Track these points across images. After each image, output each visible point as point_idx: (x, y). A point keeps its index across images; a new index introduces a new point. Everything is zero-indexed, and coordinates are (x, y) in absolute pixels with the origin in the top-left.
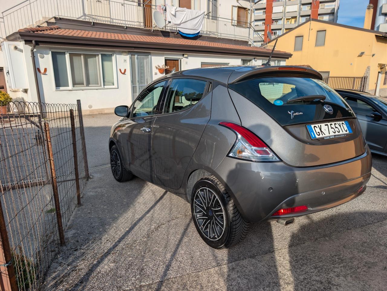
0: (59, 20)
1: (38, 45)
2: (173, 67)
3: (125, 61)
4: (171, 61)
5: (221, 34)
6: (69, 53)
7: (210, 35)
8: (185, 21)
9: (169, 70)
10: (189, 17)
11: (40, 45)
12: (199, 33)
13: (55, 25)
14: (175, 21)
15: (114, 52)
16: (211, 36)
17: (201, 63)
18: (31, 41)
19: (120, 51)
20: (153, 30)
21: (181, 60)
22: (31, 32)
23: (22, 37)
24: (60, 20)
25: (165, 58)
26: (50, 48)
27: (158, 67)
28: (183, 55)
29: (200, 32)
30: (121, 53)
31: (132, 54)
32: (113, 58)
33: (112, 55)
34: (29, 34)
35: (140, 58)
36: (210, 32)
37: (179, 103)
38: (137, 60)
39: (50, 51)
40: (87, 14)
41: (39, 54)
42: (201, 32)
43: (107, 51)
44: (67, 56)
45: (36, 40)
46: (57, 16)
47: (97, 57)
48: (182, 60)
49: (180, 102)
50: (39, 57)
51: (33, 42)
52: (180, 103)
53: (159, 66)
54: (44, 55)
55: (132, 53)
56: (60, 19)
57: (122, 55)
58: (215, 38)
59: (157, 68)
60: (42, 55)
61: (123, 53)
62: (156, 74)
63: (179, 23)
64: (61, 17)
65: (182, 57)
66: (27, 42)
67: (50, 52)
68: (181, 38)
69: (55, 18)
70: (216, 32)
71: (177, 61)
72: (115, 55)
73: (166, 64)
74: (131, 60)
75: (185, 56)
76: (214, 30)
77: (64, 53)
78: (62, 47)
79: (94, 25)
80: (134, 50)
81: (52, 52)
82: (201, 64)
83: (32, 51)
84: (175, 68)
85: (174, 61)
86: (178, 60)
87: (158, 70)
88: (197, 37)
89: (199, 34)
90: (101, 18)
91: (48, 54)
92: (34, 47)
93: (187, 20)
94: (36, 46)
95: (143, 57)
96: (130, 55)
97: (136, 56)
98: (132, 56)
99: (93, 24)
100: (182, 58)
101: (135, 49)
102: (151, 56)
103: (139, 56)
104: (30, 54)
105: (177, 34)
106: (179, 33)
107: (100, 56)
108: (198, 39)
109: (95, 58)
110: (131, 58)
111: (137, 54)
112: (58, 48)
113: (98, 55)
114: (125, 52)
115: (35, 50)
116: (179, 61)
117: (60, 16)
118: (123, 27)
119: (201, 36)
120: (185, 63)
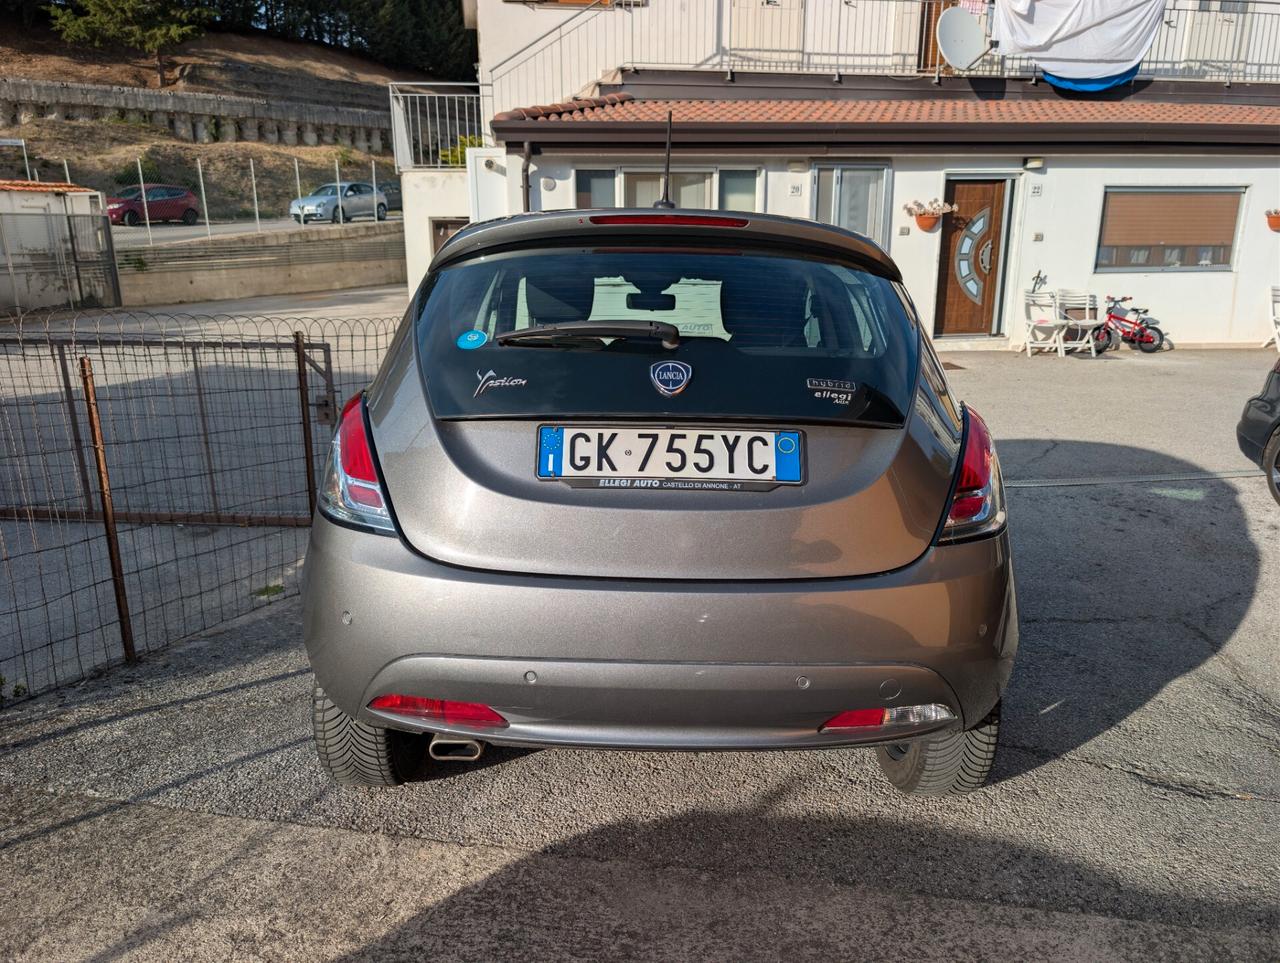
0: (631, 75)
1: (540, 153)
2: (982, 207)
3: (796, 189)
4: (972, 186)
5: (1260, 65)
6: (625, 173)
7: (1205, 73)
8: (1072, 31)
9: (962, 219)
10: (1094, 15)
11: (544, 154)
12: (1135, 70)
13: (620, 90)
14: (1028, 37)
15: (762, 163)
16: (1207, 79)
17: (1107, 187)
18: (520, 145)
19: (781, 159)
20: (940, 78)
21: (1013, 181)
22: (527, 119)
23: (500, 134)
24: (636, 75)
25: (948, 174)
26: (574, 161)
27: (915, 207)
28: (1025, 161)
29: (1138, 65)
30: (783, 165)
31: (821, 166)
32: (759, 181)
33: (755, 171)
34: (521, 124)
35: (851, 178)
36: (1205, 63)
37: (990, 335)
38: (839, 186)
39: (573, 168)
40: (728, 48)
41: (542, 180)
42: (1145, 66)
43: (737, 160)
44: (619, 181)
45: (533, 140)
46: (628, 66)
47: (708, 181)
48: (1020, 182)
49: (994, 331)
50: (542, 189)
51: (526, 145)
52: (995, 335)
53: (920, 206)
54: (557, 181)
55: (823, 165)
56: (636, 71)
57: (786, 171)
58: (1216, 87)
59: (910, 211)
60: (551, 181)
61: (792, 165)
62: (905, 232)
63: (1042, 40)
64: (639, 66)
65: (1021, 170)
66: (513, 147)
67: (573, 172)
68: (1051, 98)
69: (623, 71)
70: (1238, 61)
71: (997, 185)
72: (764, 172)
73: (949, 198)
74: (816, 186)
75: (1032, 164)
76: (1223, 52)
77: (611, 174)
78: (601, 155)
79: (732, 80)
80: (827, 153)
81: (579, 173)
82: (1106, 193)
83: (525, 170)
84: (987, 211)
85: (988, 186)
86: (1004, 181)
87: (914, 217)
88: (1126, 86)
89: (1138, 77)
90: (776, 56)
91: (565, 177)
92: (528, 160)
93: (1080, 28)
94: (534, 157)
95: (863, 173)
96: (816, 171)
97: (836, 173)
98: (822, 174)
99: (729, 77)
100: (1021, 174)
101: (830, 149)
102: (890, 171)
103: (847, 174)
104: (519, 180)
105: (1036, 84)
106: (1043, 80)
107: (716, 177)
108: (1132, 96)
109: (700, 185)
110: (817, 181)
111: (840, 167)
112: (593, 160)
113: (711, 174)
114: (799, 161)
115: (533, 168)
116: (1008, 184)
117: (635, 65)
118: (827, 78)
119: (1147, 83)
120: (1031, 190)
